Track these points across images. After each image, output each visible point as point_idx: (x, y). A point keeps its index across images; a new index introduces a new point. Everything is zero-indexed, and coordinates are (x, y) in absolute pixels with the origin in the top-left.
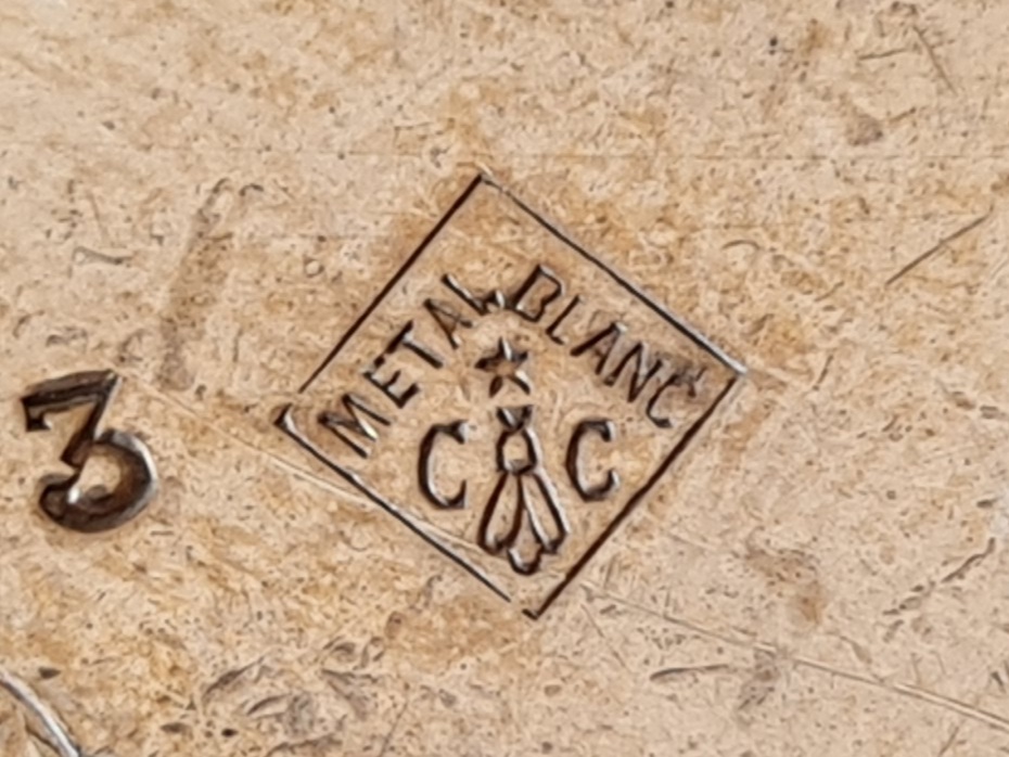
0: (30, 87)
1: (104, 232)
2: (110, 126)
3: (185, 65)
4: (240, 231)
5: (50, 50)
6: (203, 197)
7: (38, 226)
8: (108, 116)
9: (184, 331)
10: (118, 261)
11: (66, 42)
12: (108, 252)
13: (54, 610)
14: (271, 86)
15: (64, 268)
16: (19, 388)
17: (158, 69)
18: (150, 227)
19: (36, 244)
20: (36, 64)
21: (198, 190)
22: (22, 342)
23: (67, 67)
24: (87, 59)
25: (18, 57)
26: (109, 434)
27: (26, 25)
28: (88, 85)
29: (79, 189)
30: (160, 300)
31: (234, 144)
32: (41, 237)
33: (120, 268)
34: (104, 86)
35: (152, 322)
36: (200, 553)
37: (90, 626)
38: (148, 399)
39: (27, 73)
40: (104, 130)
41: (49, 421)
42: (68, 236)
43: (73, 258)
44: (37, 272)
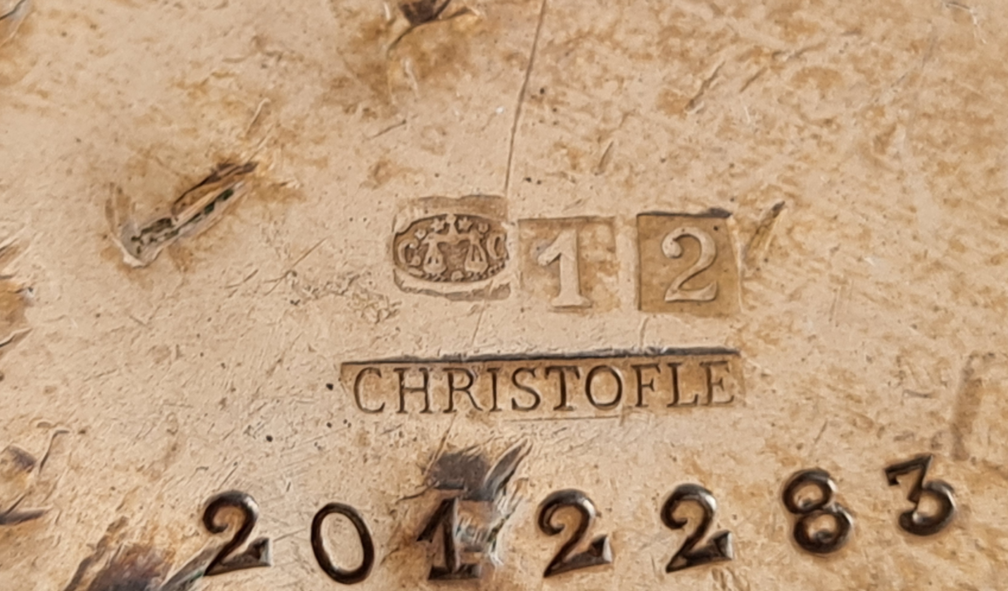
0: (872, 309)
1: (917, 381)
2: (915, 327)
3: (949, 293)
4: (986, 377)
5: (880, 290)
6: (965, 360)
7: (884, 380)
8: (914, 322)
9: (962, 430)
10: (926, 396)
11: (888, 286)
12: (920, 391)
13: (912, 577)
14: (992, 302)
15: (899, 400)
16: (882, 463)
17: (935, 297)
18: (940, 377)
19: (884, 389)
20: (874, 297)
21: (961, 358)
22: (882, 441)
23: (890, 298)
24: (900, 294)
25: (865, 294)
26: (930, 484)
27: (867, 277)
28: (902, 307)
29: (903, 360)
30: (949, 415)
31: (977, 333)
32: (886, 385)
33: (927, 399)
34: (909, 307)
35: (945, 426)
36: (982, 543)
37: (930, 583)
38: (948, 466)
39: (870, 302)
40: (912, 329)
41: (900, 480)
42: (899, 384)
43: (903, 395)
44: (886, 403)
